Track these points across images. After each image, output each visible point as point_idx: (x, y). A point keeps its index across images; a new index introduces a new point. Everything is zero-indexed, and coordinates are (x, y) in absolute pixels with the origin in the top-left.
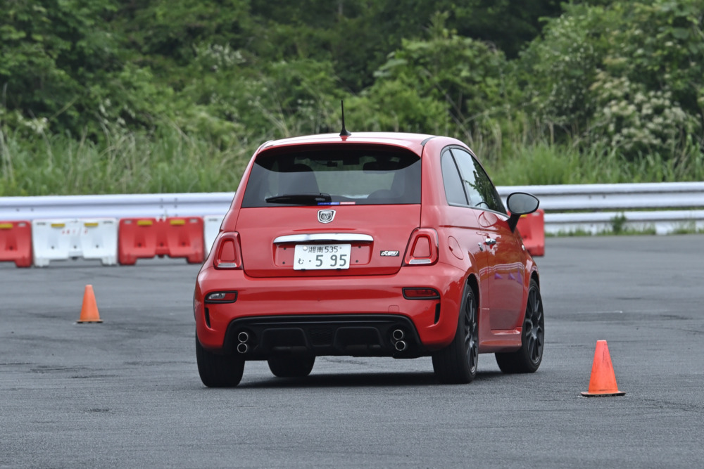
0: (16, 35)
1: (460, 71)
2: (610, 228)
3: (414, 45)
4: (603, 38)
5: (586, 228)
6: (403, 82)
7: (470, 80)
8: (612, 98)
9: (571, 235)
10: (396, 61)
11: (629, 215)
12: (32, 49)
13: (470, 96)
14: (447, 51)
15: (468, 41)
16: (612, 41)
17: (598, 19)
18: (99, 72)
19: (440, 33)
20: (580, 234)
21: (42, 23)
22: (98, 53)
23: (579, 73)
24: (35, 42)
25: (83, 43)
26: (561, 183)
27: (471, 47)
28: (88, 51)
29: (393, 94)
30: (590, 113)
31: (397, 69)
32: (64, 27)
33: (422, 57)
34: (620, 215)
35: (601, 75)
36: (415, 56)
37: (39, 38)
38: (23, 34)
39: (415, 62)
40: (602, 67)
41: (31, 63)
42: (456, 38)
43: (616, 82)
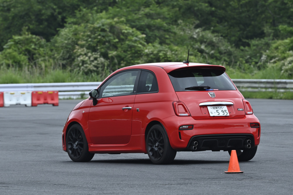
1: (31, 46)
3: (17, 38)
4: (78, 35)
5: (72, 97)
6: (13, 49)
7: (35, 49)
8: (81, 54)
9: (67, 99)
10: (10, 43)
13: (34, 54)
15: (34, 36)
16: (81, 36)
17: (76, 29)
19: (25, 34)
20: (70, 99)
23: (70, 46)
26: (64, 82)
27: (35, 38)
29: (9, 53)
30: (73, 60)
31: (11, 45)
33: (19, 41)
34: (83, 93)
35: (77, 47)
36: (17, 41)
39: (17, 43)
40: (78, 45)
42: (30, 35)
43: (82, 49)
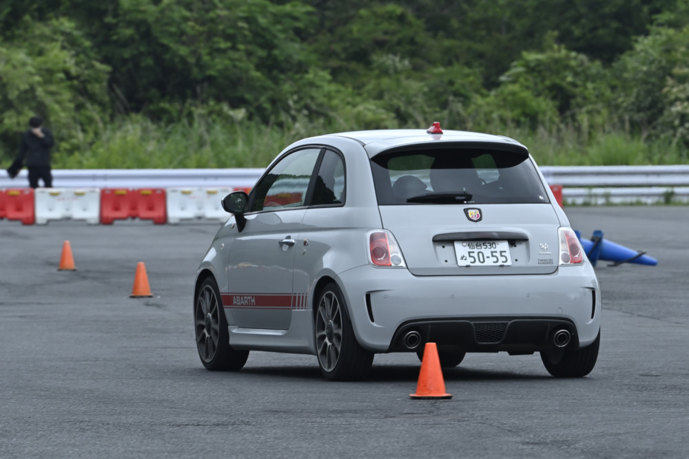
0: (224, 45)
1: (565, 77)
2: (662, 200)
3: (532, 56)
5: (644, 200)
6: (522, 85)
7: (574, 85)
8: (677, 99)
9: (631, 204)
10: (517, 69)
11: (677, 190)
12: (236, 55)
13: (574, 96)
14: (556, 61)
15: (573, 54)
16: (679, 56)
18: (290, 74)
19: (551, 48)
20: (639, 204)
21: (245, 36)
22: (288, 59)
23: (653, 80)
24: (238, 50)
25: (276, 52)
26: (627, 164)
27: (575, 58)
28: (281, 58)
29: (513, 94)
31: (518, 75)
32: (262, 39)
33: (537, 65)
34: (669, 190)
35: (670, 81)
36: (532, 65)
37: (241, 47)
38: (229, 44)
39: (532, 69)
40: (671, 75)
41: (235, 67)
42: (564, 52)
43: (681, 87)
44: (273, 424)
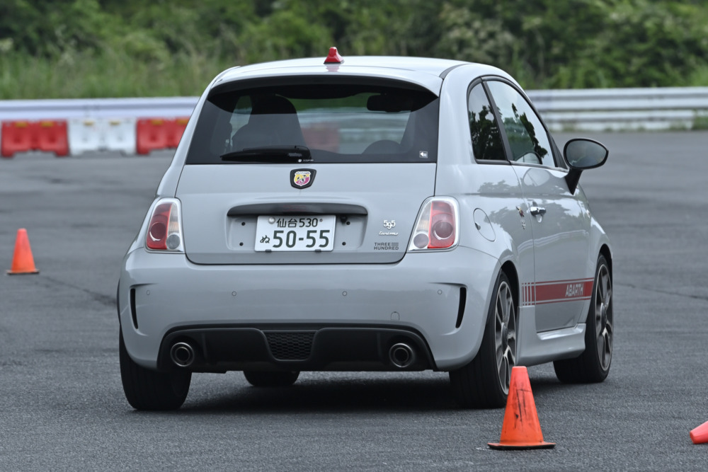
6: (295, 12)
8: (455, 25)
18: (57, 3)
23: (430, 5)
30: (438, 38)
31: (292, 2)
35: (447, 6)
43: (459, 12)
44: (45, 364)
